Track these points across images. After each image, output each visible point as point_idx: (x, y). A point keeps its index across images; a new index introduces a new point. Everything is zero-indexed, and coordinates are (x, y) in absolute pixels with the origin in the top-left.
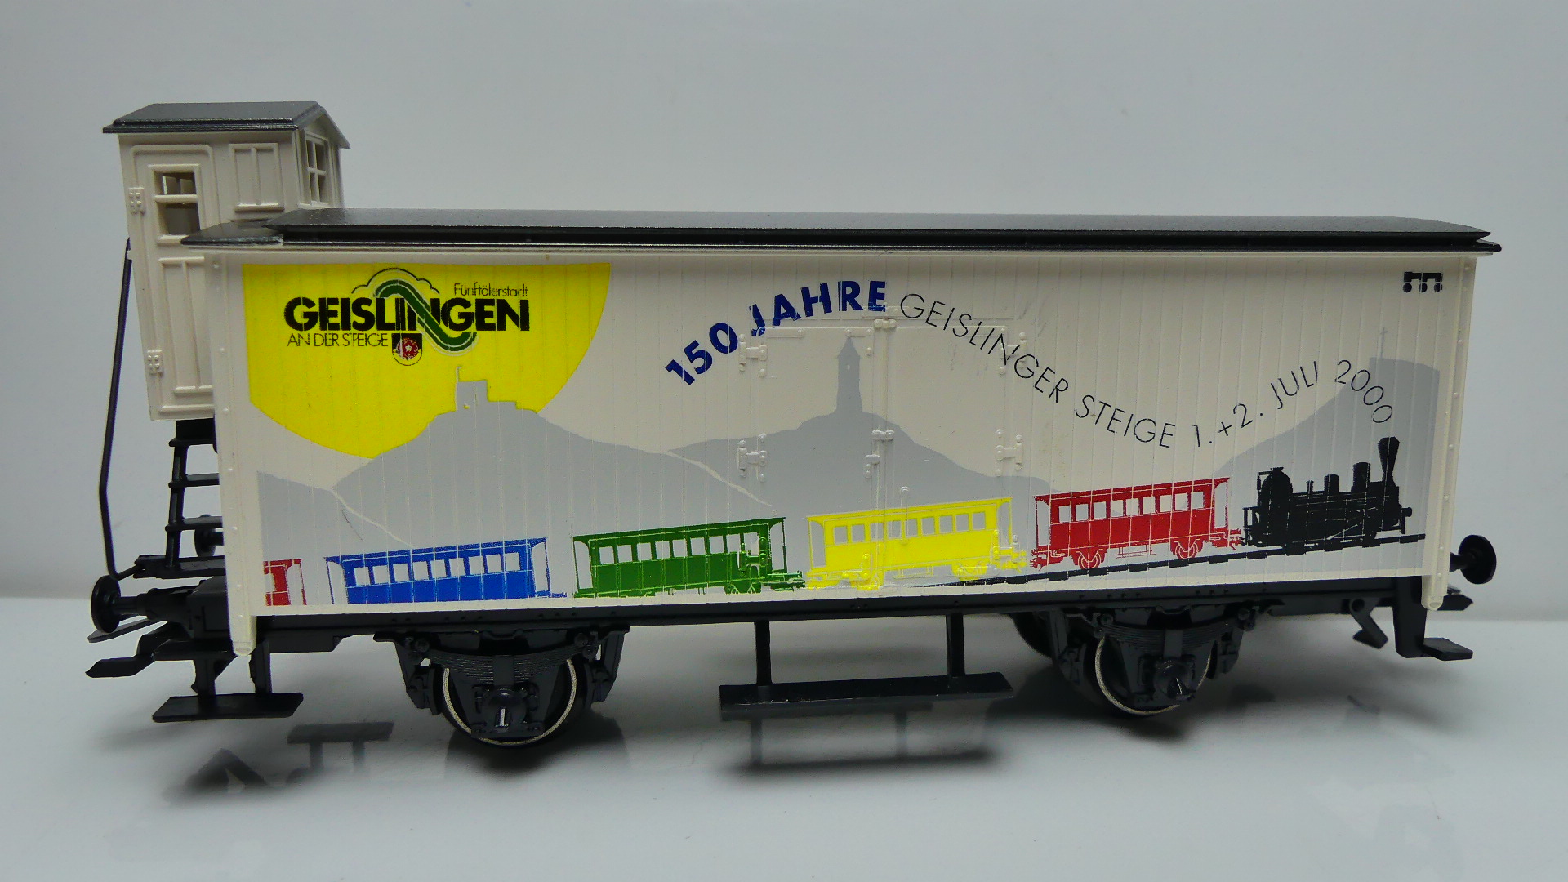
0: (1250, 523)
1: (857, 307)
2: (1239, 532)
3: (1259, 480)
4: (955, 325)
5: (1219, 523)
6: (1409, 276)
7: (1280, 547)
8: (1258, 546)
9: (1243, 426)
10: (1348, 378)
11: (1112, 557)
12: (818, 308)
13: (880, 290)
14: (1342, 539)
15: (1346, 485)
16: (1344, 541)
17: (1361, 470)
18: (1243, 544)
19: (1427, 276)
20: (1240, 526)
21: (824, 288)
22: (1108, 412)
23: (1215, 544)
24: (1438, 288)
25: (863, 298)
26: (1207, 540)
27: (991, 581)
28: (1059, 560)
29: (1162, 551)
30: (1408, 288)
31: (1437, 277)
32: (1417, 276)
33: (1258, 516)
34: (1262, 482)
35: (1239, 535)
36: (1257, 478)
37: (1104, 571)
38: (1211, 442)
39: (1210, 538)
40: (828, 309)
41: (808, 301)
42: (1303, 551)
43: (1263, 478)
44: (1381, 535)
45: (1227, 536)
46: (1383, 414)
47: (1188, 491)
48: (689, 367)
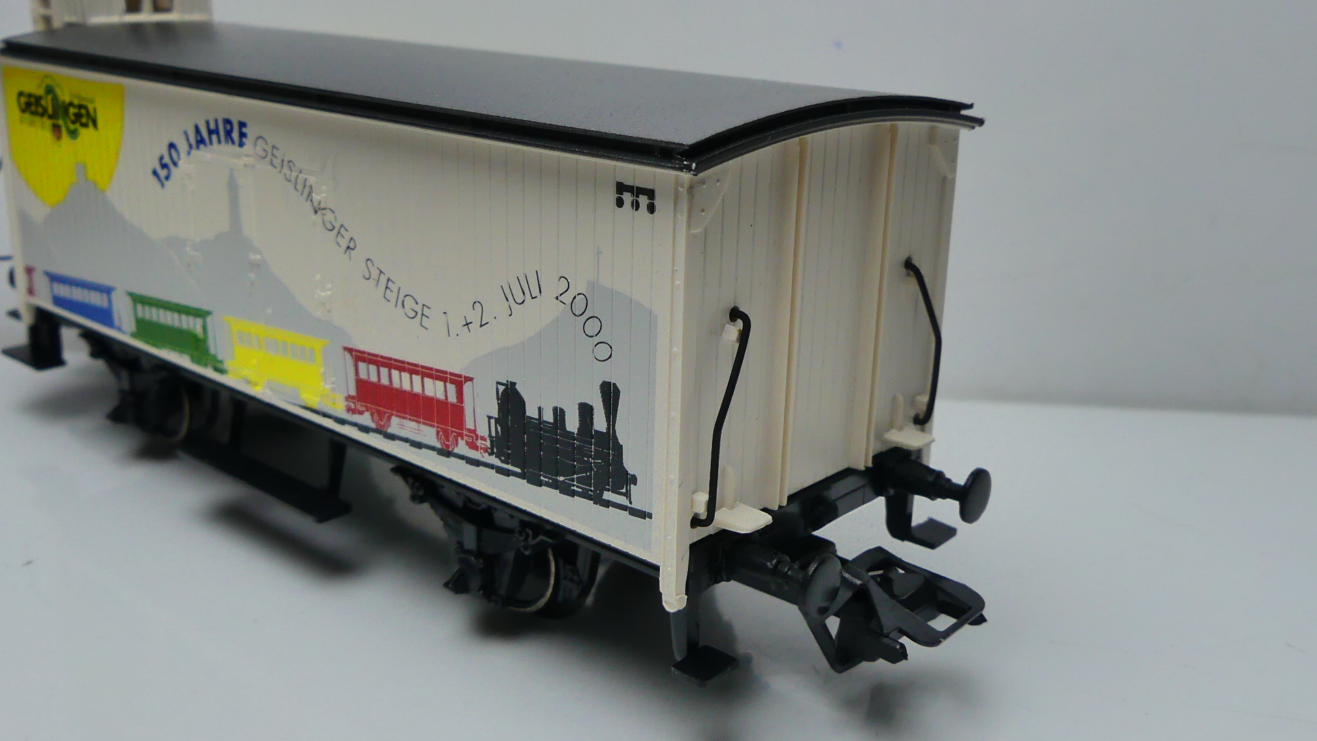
0: (493, 434)
1: (233, 142)
2: (485, 440)
3: (497, 389)
4: (286, 170)
5: (469, 424)
6: (621, 188)
7: (519, 470)
8: (502, 461)
9: (481, 326)
10: (567, 298)
11: (396, 425)
12: (214, 137)
13: (244, 130)
14: (574, 485)
15: (572, 424)
16: (575, 488)
17: (586, 411)
18: (490, 454)
19: (640, 191)
20: (486, 434)
21: (216, 121)
22: (383, 279)
23: (468, 443)
24: (651, 208)
25: (235, 135)
26: (462, 439)
27: (325, 415)
28: (361, 413)
29: (428, 434)
30: (620, 203)
31: (651, 194)
32: (630, 189)
33: (499, 428)
34: (500, 393)
35: (485, 443)
36: (495, 388)
37: (392, 437)
38: (457, 335)
39: (465, 438)
40: (219, 141)
41: (210, 132)
42: (540, 484)
43: (501, 388)
44: (607, 495)
45: (477, 440)
46: (603, 351)
47: (444, 380)
48: (163, 173)
